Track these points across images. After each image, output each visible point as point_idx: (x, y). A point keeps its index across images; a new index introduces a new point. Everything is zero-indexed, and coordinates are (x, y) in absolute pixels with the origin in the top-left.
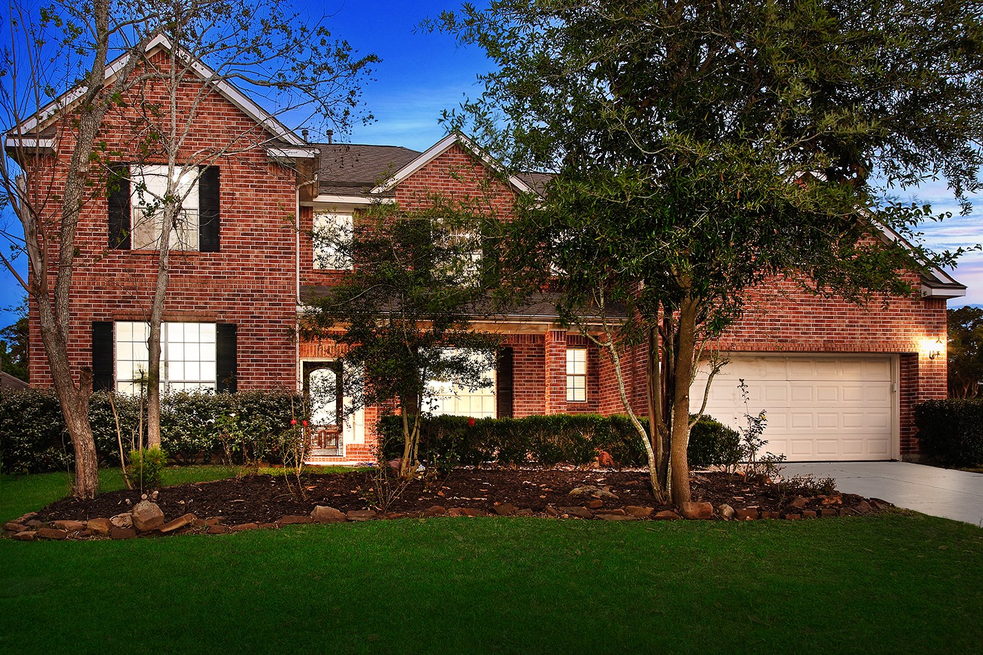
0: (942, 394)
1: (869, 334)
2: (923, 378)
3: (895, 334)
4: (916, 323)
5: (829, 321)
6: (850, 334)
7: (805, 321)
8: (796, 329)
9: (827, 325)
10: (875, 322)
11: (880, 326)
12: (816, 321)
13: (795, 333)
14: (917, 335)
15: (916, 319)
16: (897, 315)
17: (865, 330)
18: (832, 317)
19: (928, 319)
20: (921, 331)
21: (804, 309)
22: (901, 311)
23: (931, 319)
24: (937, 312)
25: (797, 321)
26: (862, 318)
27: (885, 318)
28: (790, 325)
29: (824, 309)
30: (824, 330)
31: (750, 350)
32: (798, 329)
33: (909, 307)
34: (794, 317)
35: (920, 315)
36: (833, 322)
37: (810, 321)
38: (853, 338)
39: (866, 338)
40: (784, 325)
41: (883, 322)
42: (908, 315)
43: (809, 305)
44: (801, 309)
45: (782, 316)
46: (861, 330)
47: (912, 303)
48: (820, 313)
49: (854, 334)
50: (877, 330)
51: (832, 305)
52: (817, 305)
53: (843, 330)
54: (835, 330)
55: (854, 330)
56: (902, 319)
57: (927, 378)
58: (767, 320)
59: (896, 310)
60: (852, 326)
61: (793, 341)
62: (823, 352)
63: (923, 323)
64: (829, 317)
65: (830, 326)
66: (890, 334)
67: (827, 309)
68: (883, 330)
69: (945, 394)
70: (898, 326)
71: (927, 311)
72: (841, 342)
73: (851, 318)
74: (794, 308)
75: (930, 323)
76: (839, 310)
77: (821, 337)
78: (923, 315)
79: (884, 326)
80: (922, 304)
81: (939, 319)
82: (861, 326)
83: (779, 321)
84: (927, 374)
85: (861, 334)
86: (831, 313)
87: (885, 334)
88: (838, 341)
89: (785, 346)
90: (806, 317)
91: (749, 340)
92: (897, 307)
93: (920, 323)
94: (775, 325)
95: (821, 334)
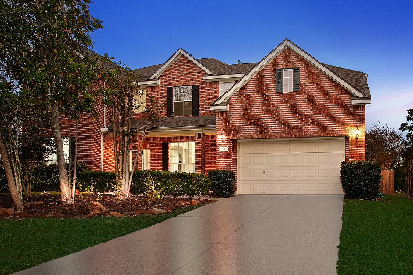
0: (362, 158)
1: (322, 127)
2: (352, 150)
3: (336, 126)
4: (348, 120)
5: (301, 121)
6: (312, 127)
7: (289, 122)
8: (284, 126)
9: (300, 123)
10: (325, 121)
11: (328, 122)
12: (295, 122)
13: (284, 128)
14: (348, 126)
15: (348, 117)
16: (337, 116)
17: (320, 125)
18: (303, 119)
19: (355, 117)
20: (351, 124)
21: (288, 116)
22: (340, 113)
23: (356, 117)
24: (360, 113)
25: (285, 122)
26: (319, 119)
27: (331, 118)
28: (282, 124)
29: (298, 115)
30: (299, 126)
31: (261, 138)
32: (286, 126)
33: (344, 111)
34: (283, 120)
35: (350, 115)
36: (303, 121)
37: (291, 122)
38: (314, 129)
39: (321, 129)
40: (278, 124)
41: (330, 120)
42: (344, 115)
43: (291, 113)
44: (287, 115)
45: (277, 120)
46: (318, 125)
47: (346, 109)
48: (297, 117)
49: (315, 127)
50: (326, 125)
51: (303, 113)
52: (295, 113)
53: (308, 125)
54: (304, 125)
55: (314, 125)
56: (340, 118)
57: (354, 150)
58: (270, 122)
59: (337, 113)
60: (313, 123)
61: (283, 133)
62: (298, 137)
63: (352, 119)
64: (301, 119)
65: (302, 123)
66: (334, 127)
67: (300, 115)
68: (330, 124)
69: (364, 158)
70: (338, 122)
71: (354, 113)
72: (307, 132)
73: (313, 119)
74: (283, 116)
75: (356, 119)
76: (306, 115)
77: (297, 130)
78: (352, 115)
79: (330, 122)
80: (351, 109)
81: (361, 117)
82: (318, 123)
83: (276, 122)
84: (354, 147)
85: (318, 127)
86: (302, 117)
87: (331, 127)
88: (306, 132)
89: (278, 135)
90: (289, 120)
91: (261, 133)
92: (338, 111)
93: (350, 119)
94: (274, 124)
95: (297, 128)
